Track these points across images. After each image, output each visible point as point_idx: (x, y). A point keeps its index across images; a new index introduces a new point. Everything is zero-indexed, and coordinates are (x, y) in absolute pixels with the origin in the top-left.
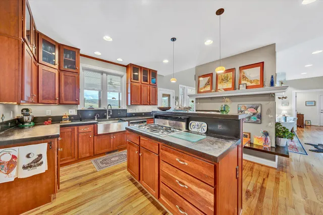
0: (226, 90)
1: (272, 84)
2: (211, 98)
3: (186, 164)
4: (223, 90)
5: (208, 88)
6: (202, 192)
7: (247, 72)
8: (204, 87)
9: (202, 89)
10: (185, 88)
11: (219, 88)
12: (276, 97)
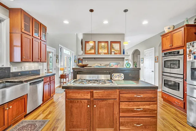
0: (105, 54)
1: (124, 53)
2: (95, 58)
3: (142, 96)
4: (103, 54)
5: (93, 51)
6: (151, 107)
7: (114, 45)
8: (90, 50)
9: (88, 51)
10: (62, 48)
11: (100, 52)
12: (125, 60)
